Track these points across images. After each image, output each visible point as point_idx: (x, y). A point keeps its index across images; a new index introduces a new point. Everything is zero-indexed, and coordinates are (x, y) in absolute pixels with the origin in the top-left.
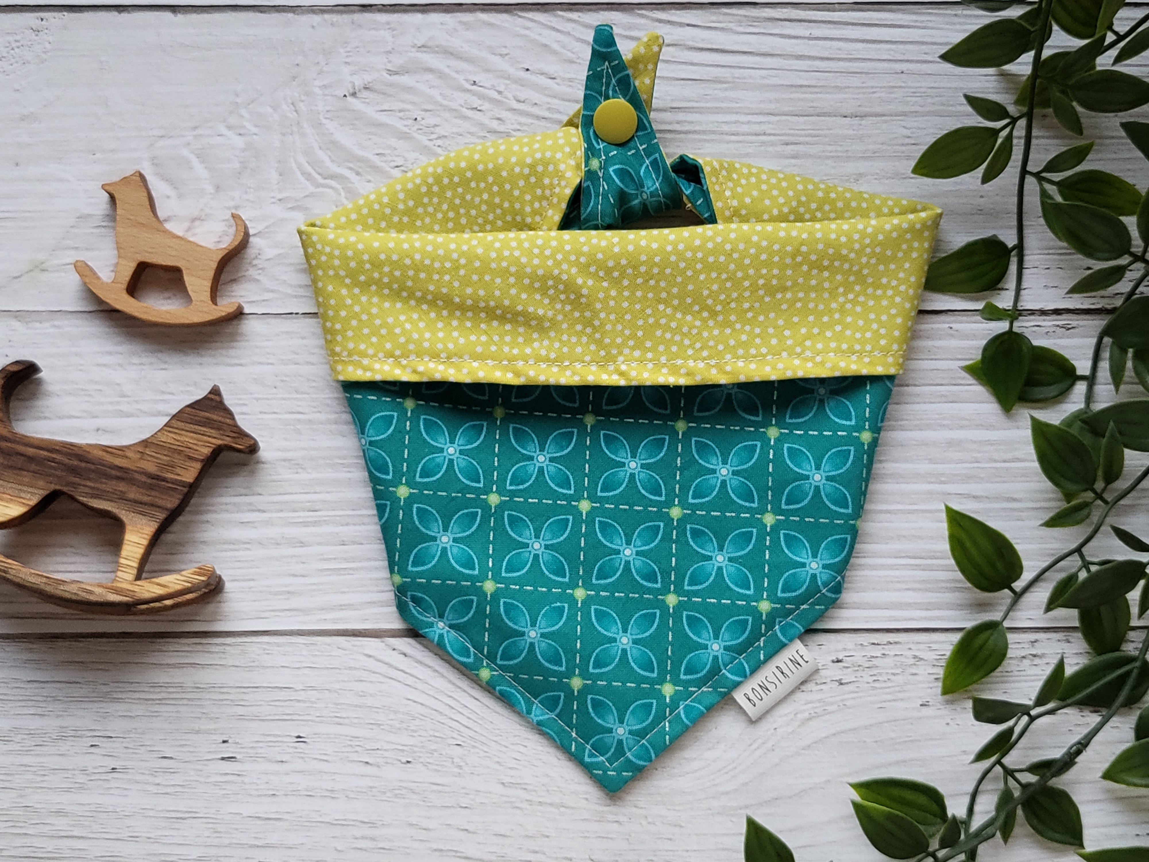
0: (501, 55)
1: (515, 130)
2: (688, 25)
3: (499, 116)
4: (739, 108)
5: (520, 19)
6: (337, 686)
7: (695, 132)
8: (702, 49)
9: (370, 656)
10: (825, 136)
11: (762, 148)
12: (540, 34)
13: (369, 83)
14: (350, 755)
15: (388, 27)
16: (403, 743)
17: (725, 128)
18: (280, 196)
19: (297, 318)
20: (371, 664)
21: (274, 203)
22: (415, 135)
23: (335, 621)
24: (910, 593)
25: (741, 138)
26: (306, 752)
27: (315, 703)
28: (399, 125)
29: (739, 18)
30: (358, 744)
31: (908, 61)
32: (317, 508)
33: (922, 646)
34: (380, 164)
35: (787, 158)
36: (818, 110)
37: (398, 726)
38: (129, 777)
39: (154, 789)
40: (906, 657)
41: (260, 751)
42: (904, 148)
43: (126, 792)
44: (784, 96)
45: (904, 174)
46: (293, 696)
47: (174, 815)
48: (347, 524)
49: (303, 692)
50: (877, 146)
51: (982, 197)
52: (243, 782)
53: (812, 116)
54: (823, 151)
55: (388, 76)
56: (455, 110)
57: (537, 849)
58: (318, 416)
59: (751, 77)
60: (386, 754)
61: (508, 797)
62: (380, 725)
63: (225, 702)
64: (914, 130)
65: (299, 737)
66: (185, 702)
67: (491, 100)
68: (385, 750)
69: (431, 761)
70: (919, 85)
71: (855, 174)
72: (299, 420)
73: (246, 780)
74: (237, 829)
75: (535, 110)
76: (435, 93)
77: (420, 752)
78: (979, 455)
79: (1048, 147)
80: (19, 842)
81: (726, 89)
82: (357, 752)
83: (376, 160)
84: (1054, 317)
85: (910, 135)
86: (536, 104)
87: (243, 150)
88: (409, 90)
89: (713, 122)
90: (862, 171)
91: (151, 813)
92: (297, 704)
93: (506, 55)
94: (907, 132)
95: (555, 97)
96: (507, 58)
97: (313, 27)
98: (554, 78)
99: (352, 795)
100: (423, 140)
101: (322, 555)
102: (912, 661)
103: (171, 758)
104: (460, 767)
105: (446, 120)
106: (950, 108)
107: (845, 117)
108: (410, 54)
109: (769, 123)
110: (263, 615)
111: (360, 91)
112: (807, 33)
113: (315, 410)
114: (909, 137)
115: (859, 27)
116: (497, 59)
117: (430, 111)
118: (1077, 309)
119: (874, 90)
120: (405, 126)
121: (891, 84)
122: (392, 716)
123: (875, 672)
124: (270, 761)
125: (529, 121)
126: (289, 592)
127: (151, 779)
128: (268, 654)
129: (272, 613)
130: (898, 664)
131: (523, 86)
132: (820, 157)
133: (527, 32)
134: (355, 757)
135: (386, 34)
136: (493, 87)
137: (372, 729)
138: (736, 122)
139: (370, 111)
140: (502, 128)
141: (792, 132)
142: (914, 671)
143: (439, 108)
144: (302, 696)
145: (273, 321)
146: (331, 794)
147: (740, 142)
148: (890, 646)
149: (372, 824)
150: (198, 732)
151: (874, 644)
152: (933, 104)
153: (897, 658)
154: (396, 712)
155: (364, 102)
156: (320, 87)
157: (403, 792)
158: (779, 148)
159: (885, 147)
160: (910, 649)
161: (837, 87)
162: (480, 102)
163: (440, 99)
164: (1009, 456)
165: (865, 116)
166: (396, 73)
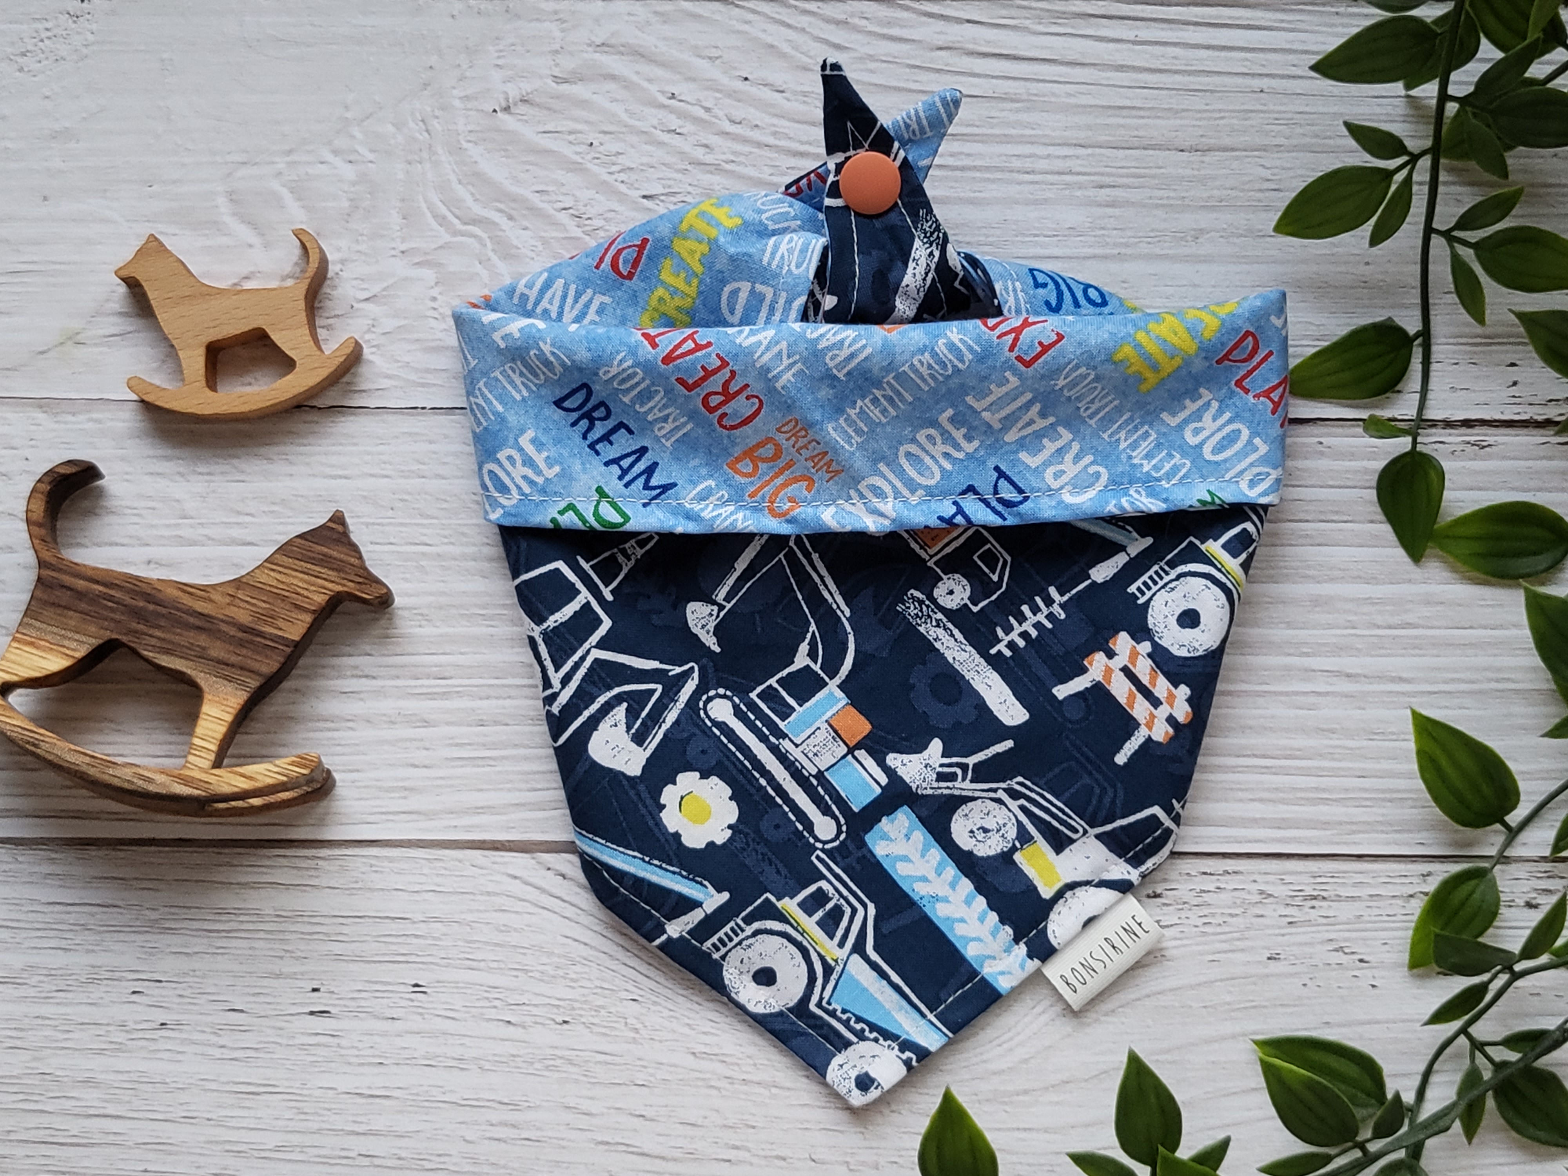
0: (710, 58)
1: (726, 162)
2: (969, 21)
3: (705, 142)
4: (1035, 136)
5: (737, 10)
6: (470, 917)
7: (975, 168)
8: (985, 55)
9: (516, 878)
10: (1153, 177)
11: (1067, 192)
12: (765, 31)
13: (528, 94)
14: (484, 1010)
15: (556, 17)
16: (559, 996)
17: (1017, 164)
18: (403, 247)
19: (422, 415)
20: (517, 887)
21: (394, 256)
22: (589, 166)
23: (468, 828)
24: (1257, 805)
25: (1038, 178)
26: (426, 1006)
27: (439, 939)
28: (568, 151)
29: (1038, 12)
30: (497, 996)
31: (1267, 75)
32: (447, 674)
33: (1271, 878)
34: (542, 205)
35: (1100, 205)
36: (1146, 142)
37: (552, 973)
38: (184, 1036)
39: (217, 1053)
40: (1249, 892)
41: (363, 1003)
42: (1260, 195)
43: (180, 1057)
44: (1098, 121)
45: (1260, 231)
46: (410, 929)
47: (244, 1088)
48: (488, 698)
49: (422, 925)
50: (1225, 192)
51: (1367, 264)
52: (339, 1046)
53: (1136, 148)
54: (1150, 198)
55: (554, 84)
56: (645, 133)
57: (738, 1143)
58: (451, 548)
59: (1053, 94)
60: (535, 1011)
61: (700, 1072)
62: (526, 971)
63: (316, 937)
64: (1276, 171)
65: (416, 985)
66: (262, 935)
67: (697, 120)
68: (535, 1005)
69: (596, 1021)
70: (1283, 108)
71: (1194, 230)
72: (424, 554)
73: (343, 1042)
74: (329, 1110)
75: (755, 135)
76: (618, 109)
77: (582, 1009)
78: (1354, 618)
79: (1459, 198)
80: (33, 1121)
81: (1018, 110)
82: (495, 1007)
83: (536, 199)
84: (1464, 430)
85: (1270, 177)
86: (757, 126)
87: (354, 184)
88: (584, 104)
89: (1001, 155)
90: (1203, 226)
91: (214, 1086)
92: (414, 941)
93: (717, 58)
94: (1267, 174)
95: (783, 117)
96: (718, 62)
97: (453, 16)
98: (782, 92)
99: (488, 1066)
100: (602, 173)
101: (452, 738)
102: (1257, 898)
103: (242, 1011)
104: (636, 1030)
105: (633, 147)
106: (1327, 141)
107: (1182, 151)
108: (585, 55)
109: (1078, 157)
110: (371, 818)
111: (515, 104)
112: (1131, 35)
113: (446, 540)
114: (1268, 180)
115: (1203, 29)
116: (704, 64)
117: (610, 133)
118: (1496, 421)
119: (1222, 114)
120: (577, 153)
121: (1246, 107)
122: (545, 960)
123: (1206, 911)
124: (377, 1017)
125: (747, 149)
126: (406, 789)
127: (214, 1039)
128: (376, 872)
129: (383, 817)
130: (1238, 901)
131: (739, 101)
132: (1144, 206)
133: (746, 27)
134: (493, 1014)
135: (553, 28)
136: (698, 103)
137: (517, 977)
138: (1030, 156)
139: (528, 132)
140: (709, 159)
141: (1108, 170)
142: (1260, 912)
143: (624, 129)
144: (422, 929)
145: (391, 418)
146: (460, 1064)
147: (1037, 183)
148: (1228, 877)
149: (513, 1106)
150: (278, 976)
151: (1205, 873)
152: (1304, 135)
153: (1236, 894)
154: (551, 954)
155: (519, 120)
156: (461, 98)
157: (558, 1062)
158: (1091, 193)
159: (1234, 193)
160: (1255, 881)
161: (1170, 109)
162: (680, 122)
163: (624, 117)
164: (1396, 620)
165: (1209, 150)
166: (566, 81)
